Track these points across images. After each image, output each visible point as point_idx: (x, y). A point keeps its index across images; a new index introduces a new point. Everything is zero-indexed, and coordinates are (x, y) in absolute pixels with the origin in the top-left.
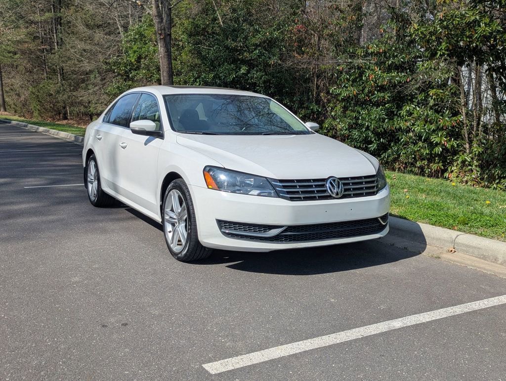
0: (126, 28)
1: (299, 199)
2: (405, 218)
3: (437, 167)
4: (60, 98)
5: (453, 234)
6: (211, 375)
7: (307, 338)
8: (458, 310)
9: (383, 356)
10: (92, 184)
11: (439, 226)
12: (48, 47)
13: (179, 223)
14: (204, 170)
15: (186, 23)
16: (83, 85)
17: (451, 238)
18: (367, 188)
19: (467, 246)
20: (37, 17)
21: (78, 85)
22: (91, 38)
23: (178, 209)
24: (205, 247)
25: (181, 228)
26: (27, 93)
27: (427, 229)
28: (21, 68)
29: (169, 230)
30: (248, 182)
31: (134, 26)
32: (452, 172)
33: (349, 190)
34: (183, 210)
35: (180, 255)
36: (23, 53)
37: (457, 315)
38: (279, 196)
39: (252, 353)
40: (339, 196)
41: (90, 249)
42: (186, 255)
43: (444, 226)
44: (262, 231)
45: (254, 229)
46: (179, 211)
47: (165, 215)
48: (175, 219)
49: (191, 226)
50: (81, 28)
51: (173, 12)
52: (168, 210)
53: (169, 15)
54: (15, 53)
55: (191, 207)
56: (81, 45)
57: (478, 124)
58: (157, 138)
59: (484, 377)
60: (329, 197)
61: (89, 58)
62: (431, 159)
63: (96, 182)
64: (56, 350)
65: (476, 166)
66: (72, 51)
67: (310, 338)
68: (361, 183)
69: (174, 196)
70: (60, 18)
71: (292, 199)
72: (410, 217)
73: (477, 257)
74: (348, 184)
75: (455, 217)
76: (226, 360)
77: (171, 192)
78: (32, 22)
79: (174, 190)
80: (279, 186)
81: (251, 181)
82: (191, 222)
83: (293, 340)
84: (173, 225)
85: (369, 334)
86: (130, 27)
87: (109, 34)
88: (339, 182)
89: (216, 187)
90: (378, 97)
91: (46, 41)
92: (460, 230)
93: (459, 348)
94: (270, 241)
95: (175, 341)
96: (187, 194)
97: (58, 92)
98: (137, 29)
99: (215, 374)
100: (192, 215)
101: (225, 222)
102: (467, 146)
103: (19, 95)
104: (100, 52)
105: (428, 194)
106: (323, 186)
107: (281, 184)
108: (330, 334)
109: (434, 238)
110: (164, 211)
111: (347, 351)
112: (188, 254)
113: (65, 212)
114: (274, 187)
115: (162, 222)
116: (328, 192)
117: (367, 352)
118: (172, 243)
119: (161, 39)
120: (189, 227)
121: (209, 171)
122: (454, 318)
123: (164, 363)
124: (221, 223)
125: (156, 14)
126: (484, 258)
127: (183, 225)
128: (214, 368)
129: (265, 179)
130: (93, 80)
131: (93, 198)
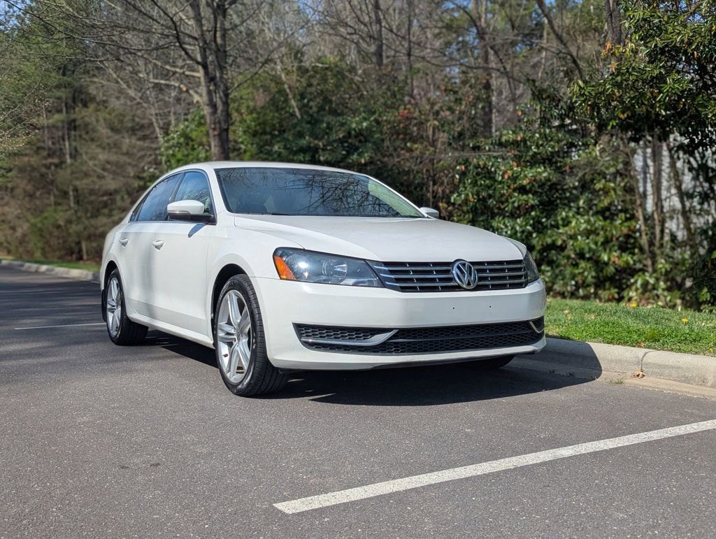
0: (166, 130)
1: (413, 289)
2: (569, 339)
3: (609, 295)
4: (74, 228)
5: (639, 352)
6: (287, 515)
7: (431, 471)
8: (655, 435)
9: (548, 486)
10: (113, 312)
11: (619, 344)
12: (56, 160)
13: (239, 340)
14: (275, 254)
15: (248, 118)
16: (106, 211)
17: (637, 357)
18: (511, 277)
19: (660, 366)
20: (43, 121)
21: (98, 210)
22: (116, 145)
23: (237, 318)
24: (278, 368)
25: (242, 347)
26: (26, 226)
27: (601, 350)
28: (17, 191)
29: (224, 353)
30: (339, 269)
31: (177, 128)
32: (630, 299)
33: (485, 279)
34: (244, 319)
35: (240, 386)
36: (22, 170)
37: (654, 441)
38: (384, 286)
39: (350, 490)
40: (472, 286)
41: (107, 388)
42: (249, 384)
43: (625, 343)
44: (361, 337)
45: (349, 335)
46: (239, 321)
47: (219, 331)
48: (232, 334)
49: (256, 338)
50: (103, 131)
51: (232, 105)
52: (222, 323)
53: (226, 104)
54: (10, 170)
55: (256, 311)
56: (103, 156)
57: (662, 231)
58: (207, 224)
59: (703, 504)
60: (458, 288)
61: (114, 173)
62: (599, 284)
63: (119, 309)
64: (49, 496)
65: (664, 290)
66: (91, 163)
67: (437, 470)
68: (502, 270)
69: (231, 299)
70: (74, 121)
71: (403, 289)
72: (576, 336)
73: (676, 381)
74: (484, 271)
75: (640, 333)
76: (309, 498)
77: (227, 296)
78: (34, 127)
79: (231, 292)
80: (385, 272)
81: (344, 268)
82: (256, 334)
83: (410, 474)
84: (230, 344)
85: (525, 464)
86: (172, 128)
87: (144, 138)
88: (470, 268)
89: (292, 276)
90: (519, 201)
91: (54, 153)
92: (649, 347)
93: (662, 474)
94: (374, 352)
95: (231, 480)
96: (250, 293)
97: (69, 222)
98: (182, 129)
99: (293, 514)
100: (258, 322)
101: (307, 327)
102: (649, 262)
103: (13, 229)
104: (130, 164)
105: (599, 315)
106: (448, 272)
107: (386, 269)
108: (465, 465)
109: (612, 361)
110: (217, 326)
111: (493, 483)
112: (252, 382)
113: (73, 353)
114: (376, 273)
115: (214, 344)
116: (456, 281)
117: (523, 483)
118: (229, 371)
119: (215, 136)
120: (254, 341)
121: (281, 256)
122: (650, 444)
123: (213, 504)
124: (301, 329)
125: (208, 102)
126: (687, 380)
127: (245, 340)
128: (290, 507)
129: (363, 262)
130: (119, 203)
131: (114, 333)
